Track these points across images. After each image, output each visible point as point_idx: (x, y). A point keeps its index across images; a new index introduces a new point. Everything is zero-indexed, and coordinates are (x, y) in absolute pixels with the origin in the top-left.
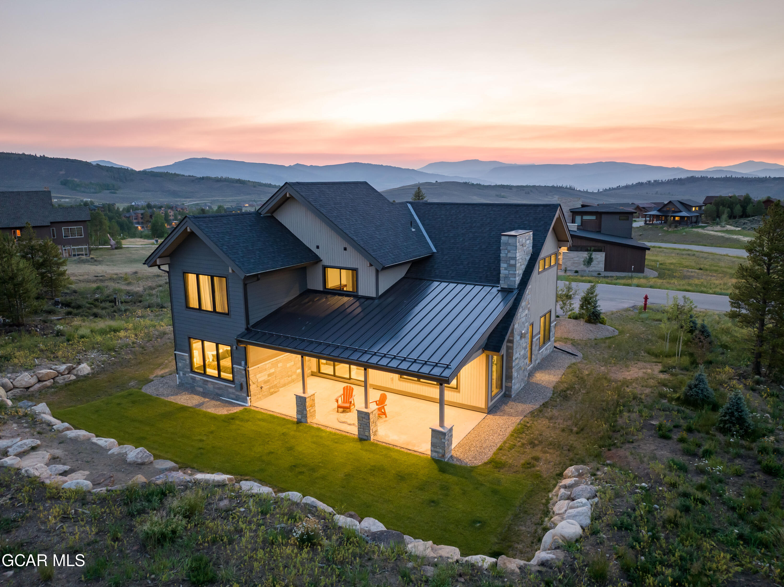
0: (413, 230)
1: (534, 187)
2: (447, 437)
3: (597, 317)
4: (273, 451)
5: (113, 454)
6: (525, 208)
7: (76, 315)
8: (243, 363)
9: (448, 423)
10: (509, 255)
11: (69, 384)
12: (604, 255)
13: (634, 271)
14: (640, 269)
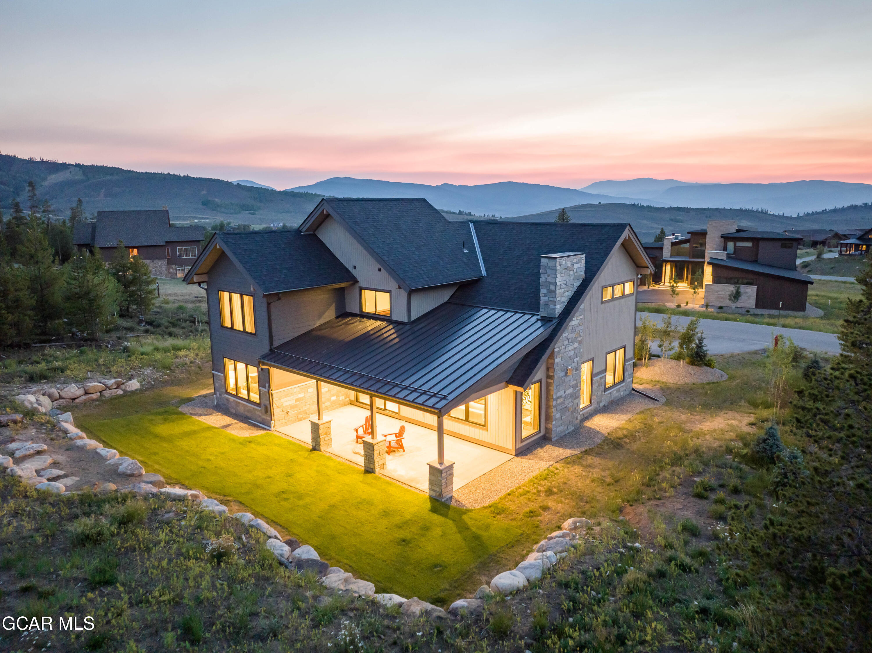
0: (466, 251)
1: (717, 209)
2: (443, 475)
3: (701, 359)
4: (271, 475)
5: (110, 464)
6: (590, 227)
7: (152, 333)
8: (267, 385)
9: (448, 459)
10: (549, 280)
11: (115, 399)
12: (755, 289)
13: (782, 309)
14: (801, 307)
